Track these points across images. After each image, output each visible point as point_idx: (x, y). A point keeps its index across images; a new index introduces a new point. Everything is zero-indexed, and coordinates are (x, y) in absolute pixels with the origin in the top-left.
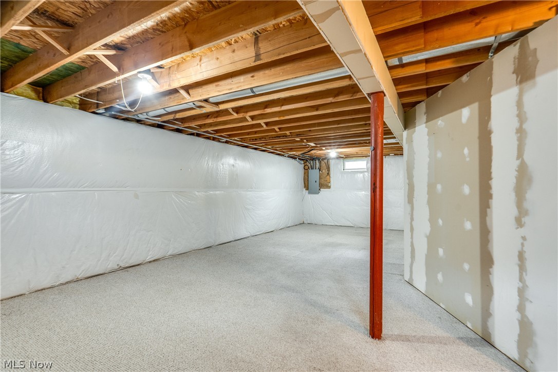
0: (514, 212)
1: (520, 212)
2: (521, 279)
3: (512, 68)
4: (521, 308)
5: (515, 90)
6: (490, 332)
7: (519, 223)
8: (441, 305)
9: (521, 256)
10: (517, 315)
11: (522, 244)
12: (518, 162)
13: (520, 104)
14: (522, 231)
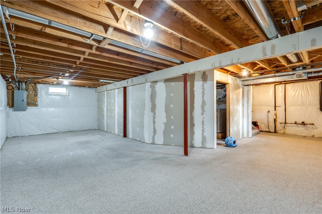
0: (201, 112)
1: (203, 112)
2: (203, 127)
3: (201, 77)
4: (203, 134)
5: (201, 83)
6: (193, 144)
7: (202, 114)
8: (172, 145)
9: (203, 122)
10: (202, 136)
11: (203, 119)
12: (203, 100)
13: (203, 86)
14: (203, 116)
